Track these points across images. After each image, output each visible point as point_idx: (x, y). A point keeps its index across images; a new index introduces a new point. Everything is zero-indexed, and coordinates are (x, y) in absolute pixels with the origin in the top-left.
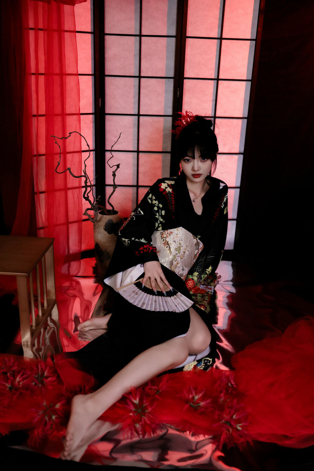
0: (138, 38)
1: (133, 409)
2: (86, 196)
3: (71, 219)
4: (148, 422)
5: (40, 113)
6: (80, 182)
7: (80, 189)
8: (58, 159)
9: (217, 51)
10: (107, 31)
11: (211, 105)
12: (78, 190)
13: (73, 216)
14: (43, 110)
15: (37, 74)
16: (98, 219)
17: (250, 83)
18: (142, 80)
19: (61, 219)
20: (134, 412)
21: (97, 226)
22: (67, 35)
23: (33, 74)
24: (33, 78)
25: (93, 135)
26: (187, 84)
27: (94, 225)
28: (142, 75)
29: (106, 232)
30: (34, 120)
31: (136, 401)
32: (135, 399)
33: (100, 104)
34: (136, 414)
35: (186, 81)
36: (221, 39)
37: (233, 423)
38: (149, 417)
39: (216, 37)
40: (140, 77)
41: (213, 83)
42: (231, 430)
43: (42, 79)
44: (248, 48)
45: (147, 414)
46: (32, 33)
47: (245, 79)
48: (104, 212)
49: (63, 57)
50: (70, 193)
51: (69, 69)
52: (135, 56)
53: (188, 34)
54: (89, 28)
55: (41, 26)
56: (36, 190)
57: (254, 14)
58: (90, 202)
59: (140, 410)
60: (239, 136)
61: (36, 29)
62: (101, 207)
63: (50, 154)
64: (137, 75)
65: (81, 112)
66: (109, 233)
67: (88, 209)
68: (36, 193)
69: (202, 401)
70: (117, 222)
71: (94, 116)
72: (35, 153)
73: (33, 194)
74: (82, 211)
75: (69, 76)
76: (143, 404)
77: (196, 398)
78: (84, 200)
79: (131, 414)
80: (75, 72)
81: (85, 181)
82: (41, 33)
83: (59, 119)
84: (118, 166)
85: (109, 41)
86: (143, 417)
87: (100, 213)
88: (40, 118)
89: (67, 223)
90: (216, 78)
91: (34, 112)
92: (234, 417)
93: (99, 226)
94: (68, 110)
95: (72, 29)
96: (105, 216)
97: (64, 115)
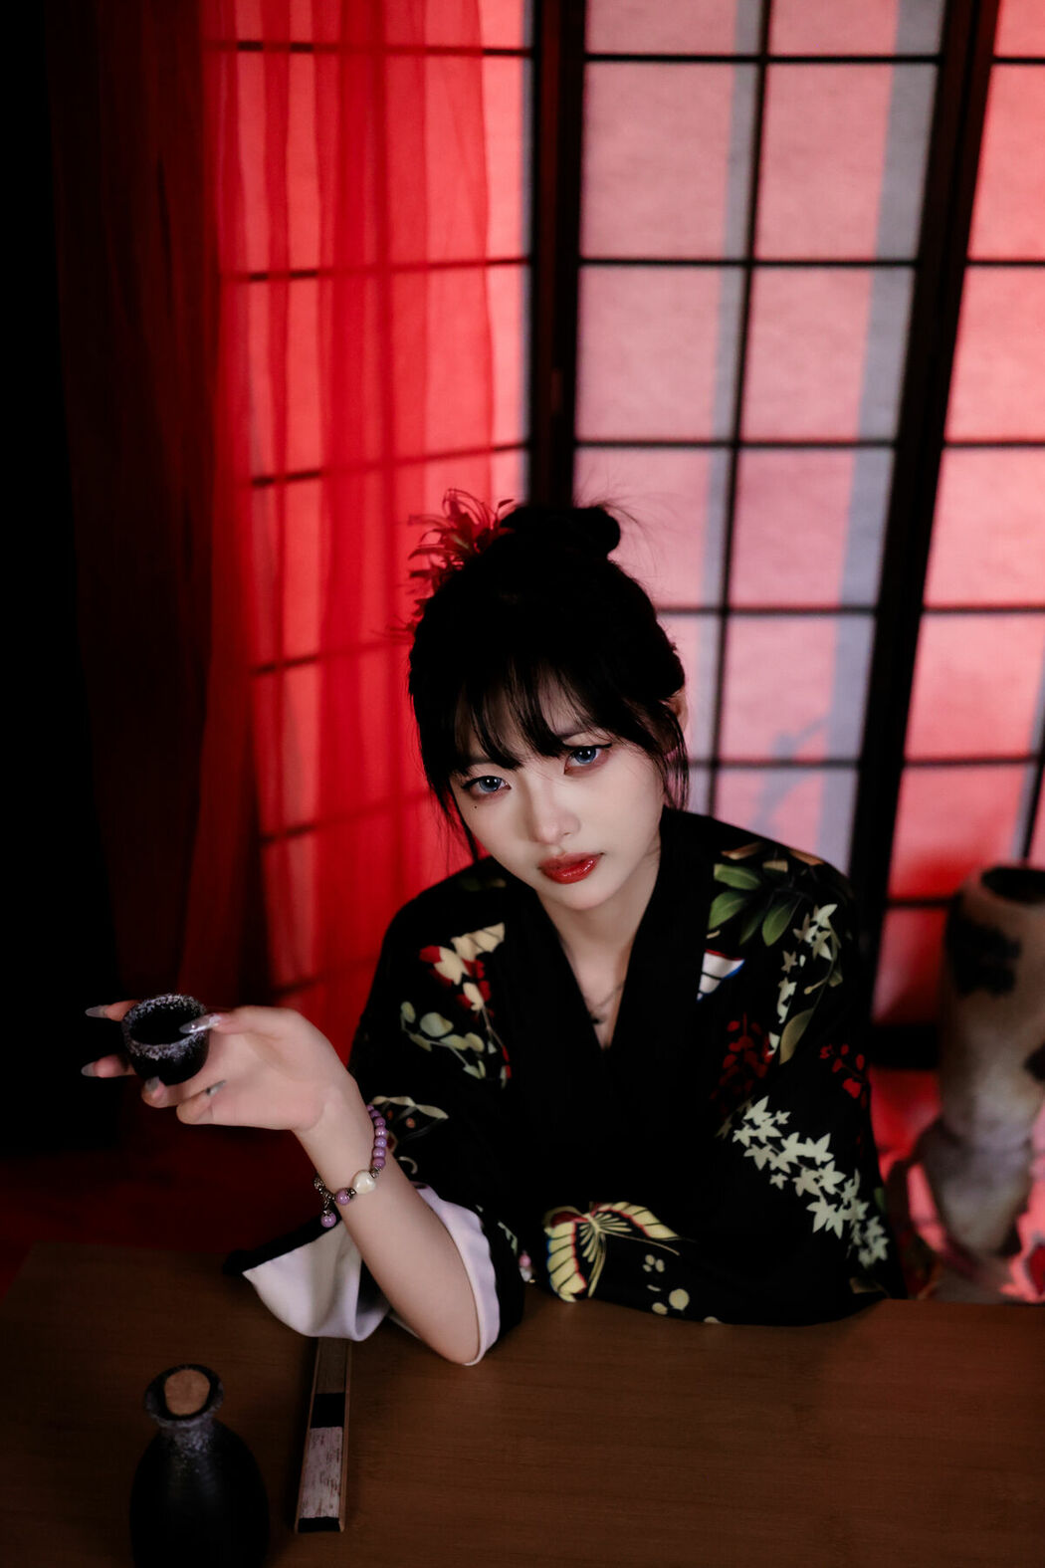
0: (749, 72)
5: (292, 466)
10: (599, 39)
14: (308, 446)
15: (281, 275)
18: (763, 277)
23: (258, 277)
24: (258, 299)
26: (981, 290)
28: (765, 250)
35: (974, 277)
40: (750, 263)
43: (305, 298)
46: (250, 71)
52: (732, 160)
53: (1004, 47)
54: (514, 27)
55: (302, 27)
56: (269, 824)
61: (277, 47)
63: (339, 655)
64: (739, 252)
68: (272, 839)
71: (524, 455)
72: (267, 656)
82: (302, 68)
85: (605, 87)
88: (294, 491)
91: (263, 460)
97: (392, 464)
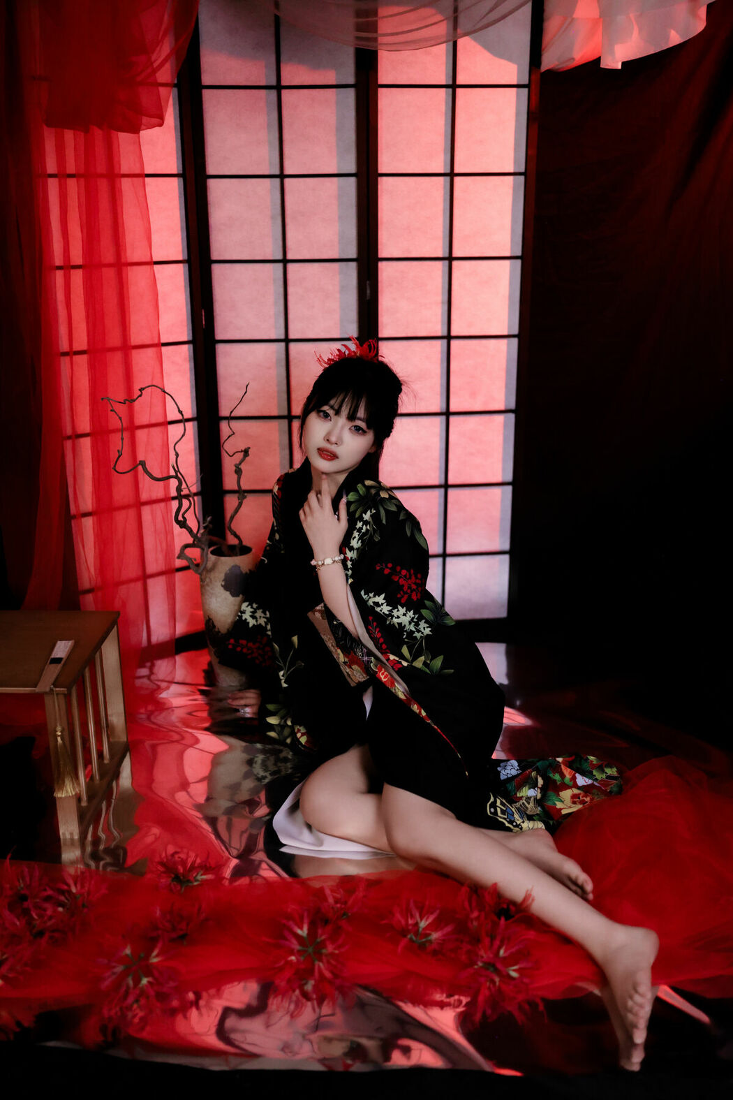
0: (277, 181)
1: (297, 947)
2: (180, 518)
3: (152, 567)
4: (327, 974)
5: (77, 347)
6: (167, 488)
7: (168, 503)
8: (117, 442)
9: (444, 200)
10: (211, 170)
11: (438, 312)
12: (162, 505)
13: (154, 562)
14: (81, 342)
15: (68, 267)
16: (209, 565)
17: (518, 263)
18: (290, 267)
19: (131, 570)
20: (300, 953)
21: (208, 580)
22: (126, 184)
23: (59, 268)
24: (59, 276)
25: (191, 387)
26: (386, 272)
27: (202, 580)
28: (290, 256)
29: (228, 593)
30: (65, 361)
31: (303, 932)
32: (301, 928)
33: (204, 323)
34: (302, 958)
35: (382, 265)
36: (452, 175)
37: (499, 966)
38: (328, 962)
39: (441, 171)
40: (285, 261)
41: (440, 267)
42: (497, 980)
43: (77, 277)
44: (511, 191)
45: (324, 959)
46: (53, 186)
47: (508, 254)
48: (222, 551)
49: (120, 229)
50: (146, 511)
51: (134, 252)
52: (272, 218)
53: (382, 169)
54: (173, 165)
55: (71, 168)
56: (73, 510)
57: (517, 121)
58: (190, 531)
59: (310, 950)
60: (503, 374)
61: (62, 176)
62: (215, 539)
63: (100, 433)
64: (280, 257)
65: (163, 340)
66: (234, 595)
67: (187, 546)
68: (74, 517)
69: (436, 930)
70: (250, 570)
71: (191, 346)
72: (69, 431)
73: (67, 520)
74: (173, 550)
75: (135, 268)
76: (316, 937)
77: (423, 924)
78: (176, 527)
79: (293, 958)
80: (148, 259)
81: (177, 488)
82: (72, 184)
83: (116, 359)
84: (246, 452)
85: (216, 189)
86: (317, 963)
87: (213, 553)
88: (77, 358)
89: (144, 577)
90: (447, 255)
91: (64, 346)
92: (502, 952)
93: (211, 580)
94: (135, 339)
95: (137, 171)
96: (223, 558)
97: (127, 348)
